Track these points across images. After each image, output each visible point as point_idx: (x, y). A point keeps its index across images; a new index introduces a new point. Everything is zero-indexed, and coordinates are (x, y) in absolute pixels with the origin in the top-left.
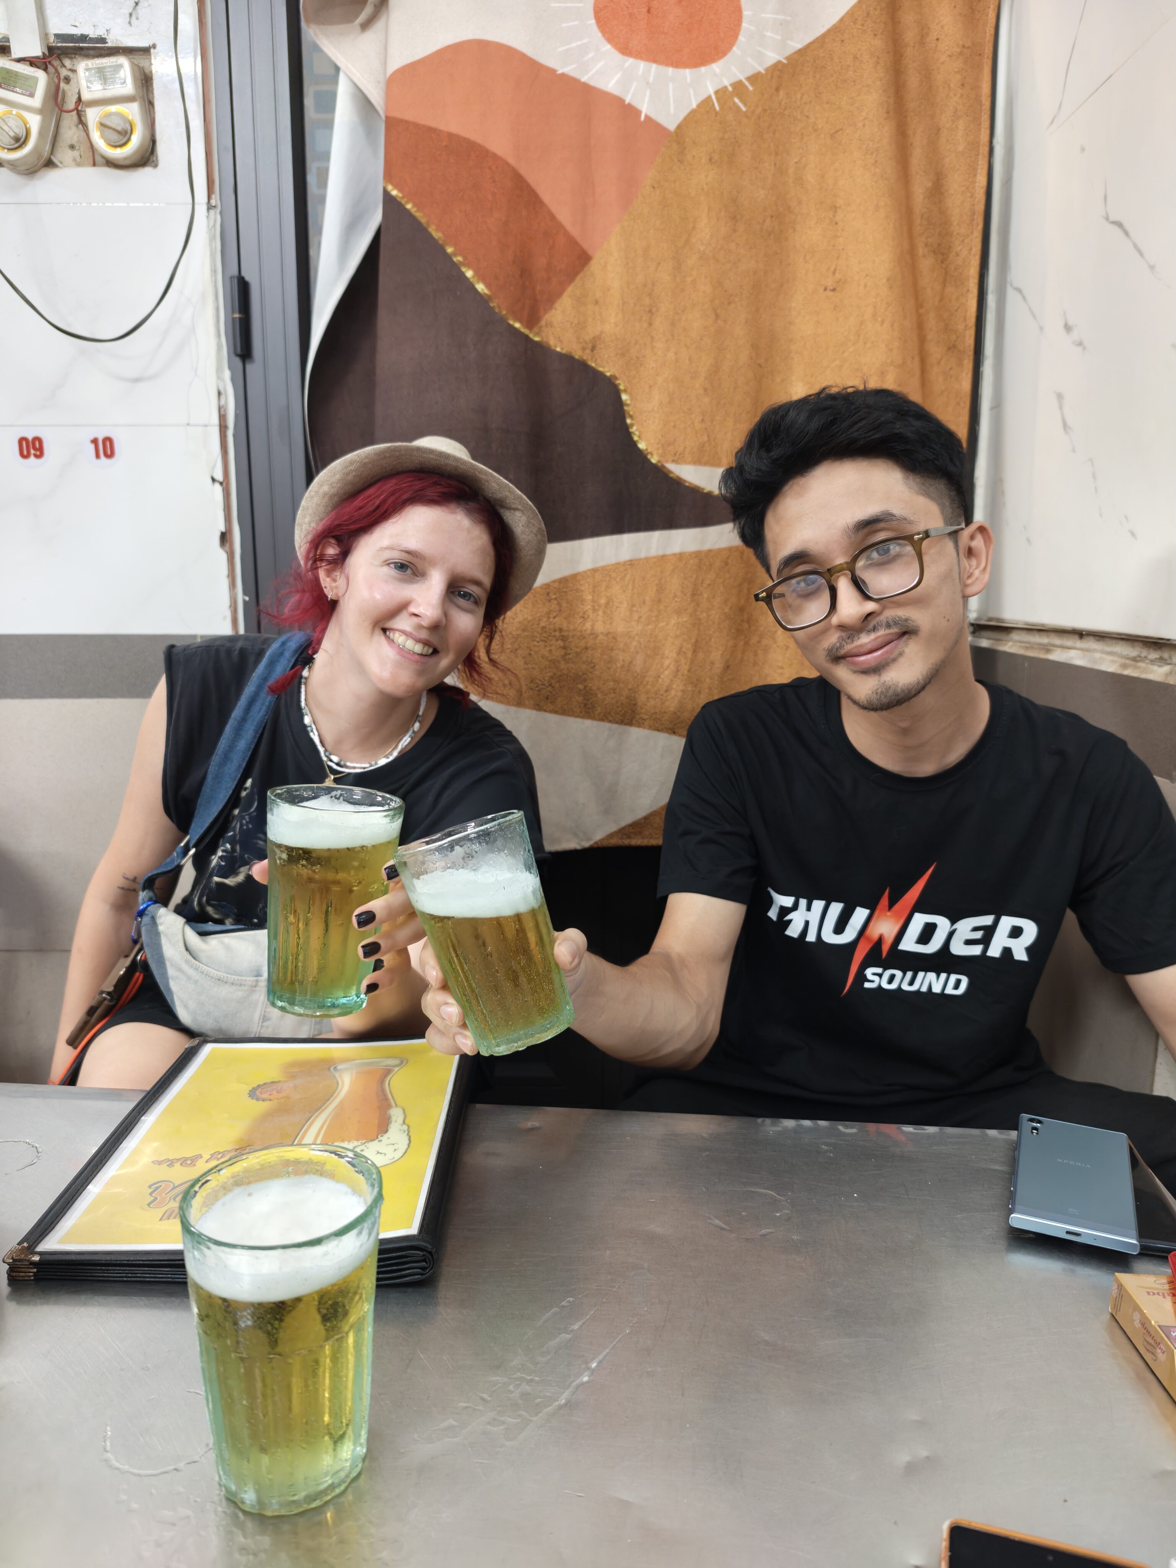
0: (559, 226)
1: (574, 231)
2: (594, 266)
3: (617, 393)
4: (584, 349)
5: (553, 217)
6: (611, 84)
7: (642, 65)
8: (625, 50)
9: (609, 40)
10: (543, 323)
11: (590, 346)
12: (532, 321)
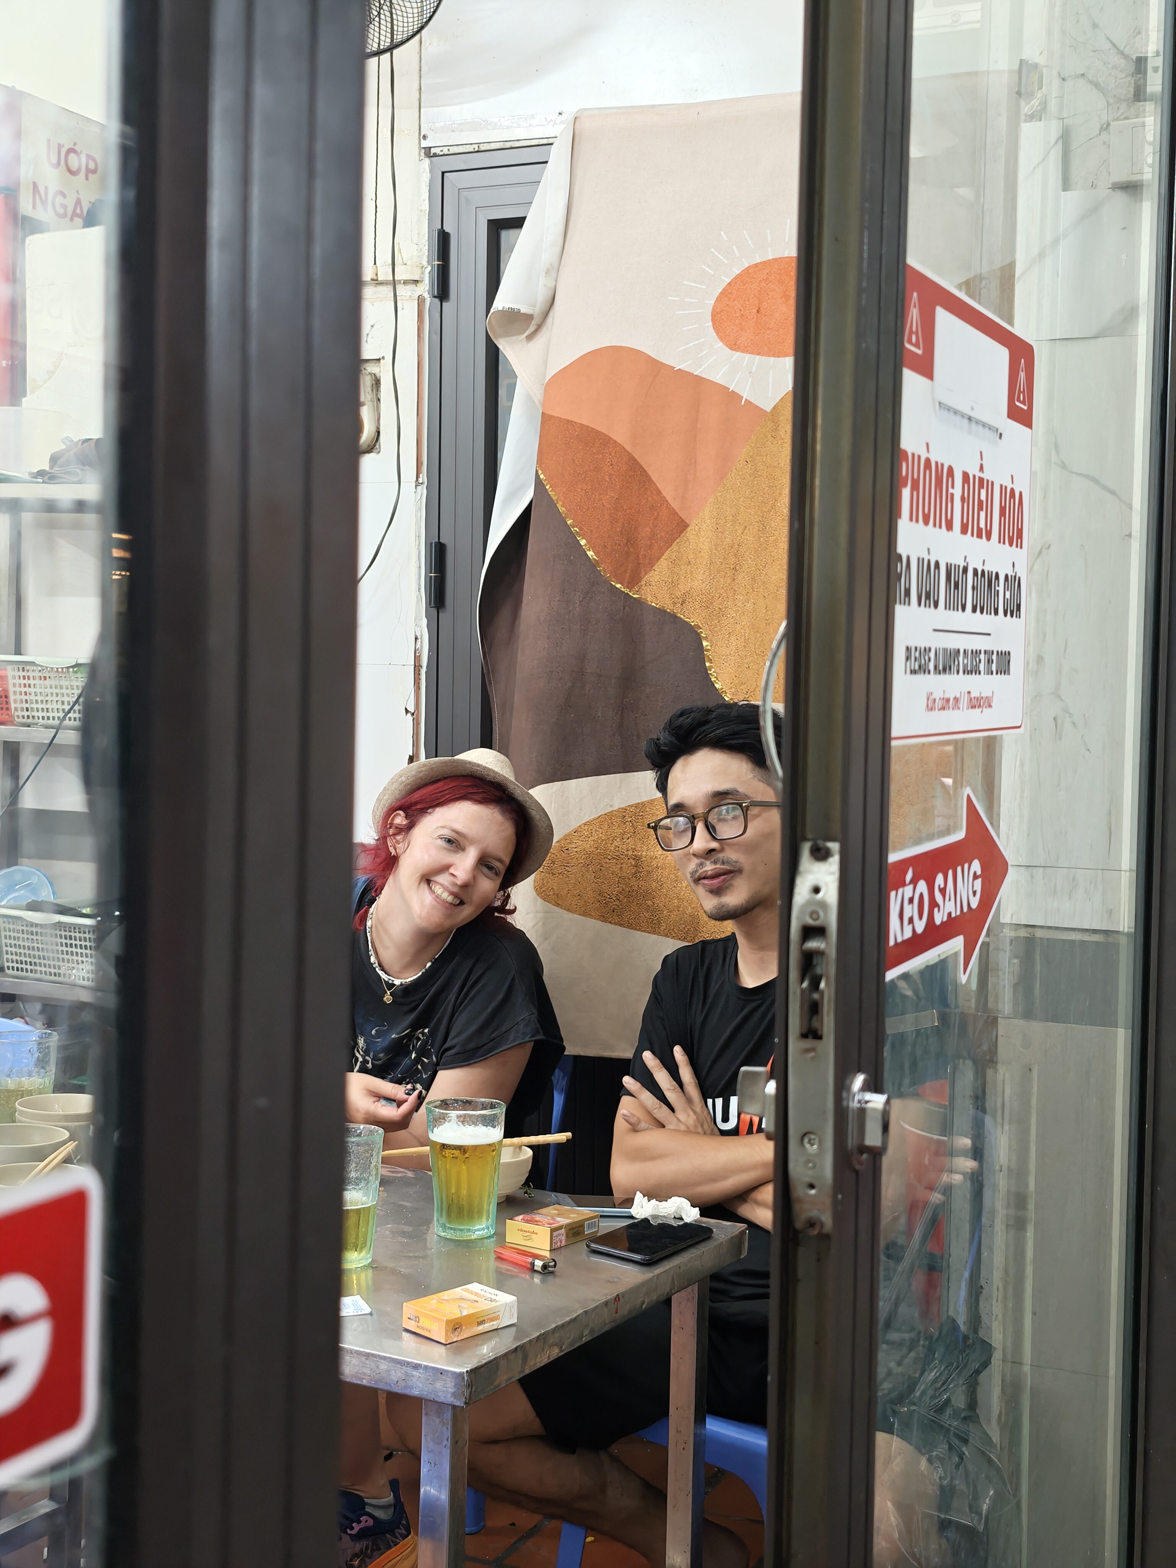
0: (664, 499)
1: (675, 505)
2: (690, 533)
3: (699, 640)
4: (675, 603)
5: (659, 492)
6: (718, 376)
7: (747, 357)
8: (734, 346)
9: (721, 339)
10: (643, 583)
11: (680, 600)
12: (634, 580)
